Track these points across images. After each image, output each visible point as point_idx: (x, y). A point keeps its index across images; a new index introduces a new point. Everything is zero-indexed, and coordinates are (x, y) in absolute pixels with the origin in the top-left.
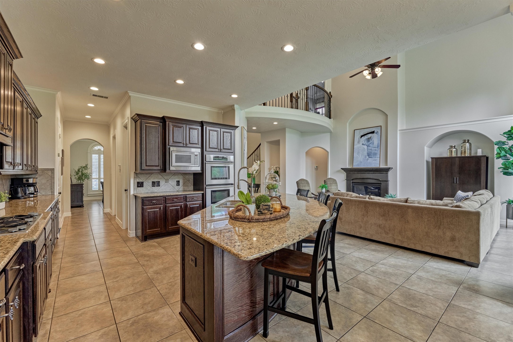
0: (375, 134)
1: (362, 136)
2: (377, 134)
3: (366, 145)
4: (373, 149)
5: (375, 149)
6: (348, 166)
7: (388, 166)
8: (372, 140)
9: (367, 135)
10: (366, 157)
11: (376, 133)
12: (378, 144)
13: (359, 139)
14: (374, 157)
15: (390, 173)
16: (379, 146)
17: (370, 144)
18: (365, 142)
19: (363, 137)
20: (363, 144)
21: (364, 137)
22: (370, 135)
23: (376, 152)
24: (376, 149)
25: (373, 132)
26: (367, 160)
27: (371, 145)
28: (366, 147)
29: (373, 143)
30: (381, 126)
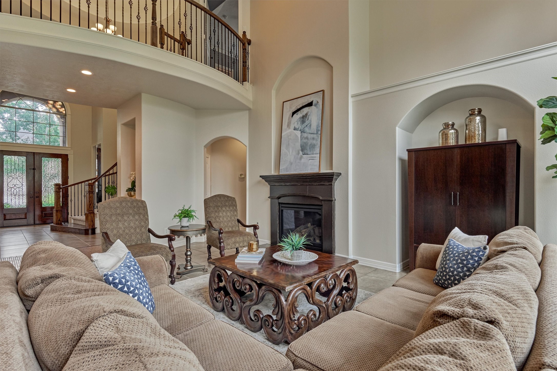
0: (313, 107)
1: (294, 113)
2: (317, 108)
3: (299, 129)
4: (310, 136)
5: (312, 136)
6: (273, 172)
7: (335, 170)
8: (308, 119)
9: (301, 111)
10: (299, 153)
11: (315, 105)
12: (318, 126)
13: (289, 118)
14: (311, 153)
15: (337, 185)
16: (319, 130)
17: (304, 128)
18: (298, 124)
19: (295, 115)
20: (295, 129)
21: (297, 114)
22: (305, 110)
23: (314, 142)
24: (315, 136)
25: (310, 104)
26: (301, 158)
27: (307, 130)
28: (298, 133)
29: (311, 125)
30: (323, 91)
